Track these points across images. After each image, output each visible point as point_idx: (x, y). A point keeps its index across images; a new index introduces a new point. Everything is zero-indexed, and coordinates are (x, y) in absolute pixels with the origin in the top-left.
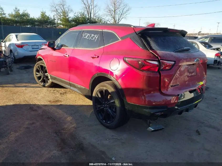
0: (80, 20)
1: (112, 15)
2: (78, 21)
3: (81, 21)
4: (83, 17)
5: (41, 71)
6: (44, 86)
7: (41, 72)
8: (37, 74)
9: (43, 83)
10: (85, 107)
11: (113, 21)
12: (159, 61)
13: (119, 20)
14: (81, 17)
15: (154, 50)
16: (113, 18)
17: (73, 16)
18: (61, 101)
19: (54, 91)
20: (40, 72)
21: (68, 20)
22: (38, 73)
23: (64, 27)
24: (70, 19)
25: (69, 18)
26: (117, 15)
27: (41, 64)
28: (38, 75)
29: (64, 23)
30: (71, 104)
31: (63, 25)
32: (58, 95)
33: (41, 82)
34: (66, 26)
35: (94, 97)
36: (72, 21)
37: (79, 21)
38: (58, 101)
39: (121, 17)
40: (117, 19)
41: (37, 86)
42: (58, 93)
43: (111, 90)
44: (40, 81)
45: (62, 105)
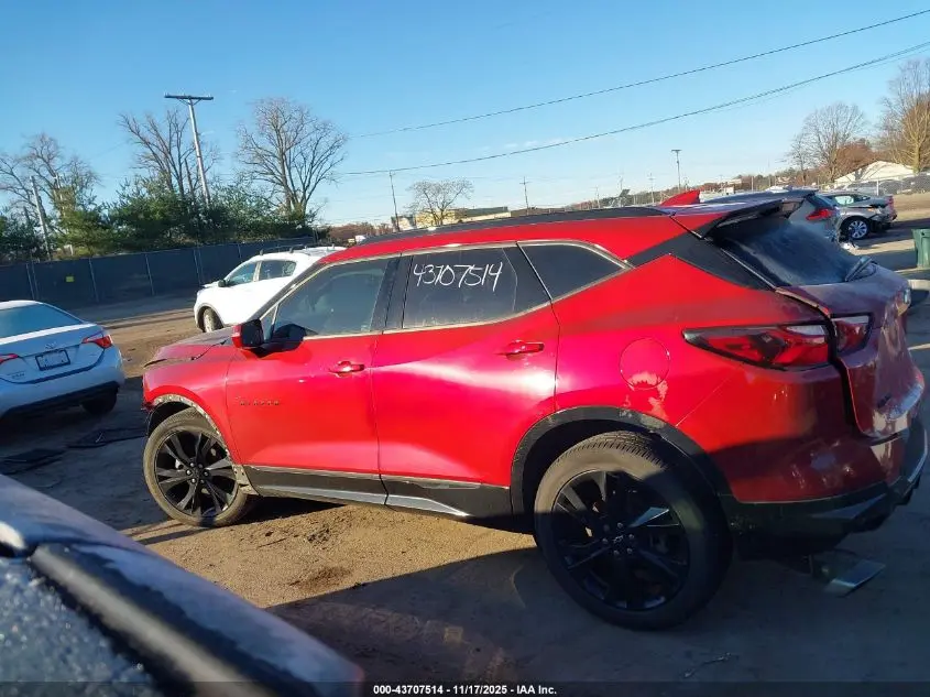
0: (155, 212)
1: (273, 174)
2: (141, 216)
3: (157, 215)
4: (162, 199)
5: (186, 459)
6: (208, 524)
7: (181, 460)
8: (162, 478)
9: (199, 510)
10: (466, 568)
11: (282, 195)
12: (826, 323)
13: (305, 190)
14: (152, 200)
15: (789, 285)
16: (281, 184)
17: (117, 199)
18: (346, 573)
19: (268, 534)
20: (178, 463)
21: (97, 219)
22: (166, 473)
23: (83, 250)
24: (106, 212)
25: (99, 209)
26: (294, 172)
27: (181, 429)
28: (166, 478)
29: (77, 233)
30: (399, 572)
31: (76, 242)
32: (306, 549)
33: (188, 507)
34: (89, 244)
35: (544, 515)
36: (113, 219)
37: (147, 215)
38: (328, 574)
39: (314, 177)
40: (298, 185)
41: (172, 531)
42: (294, 540)
43: (641, 467)
44: (184, 503)
45: (364, 585)
